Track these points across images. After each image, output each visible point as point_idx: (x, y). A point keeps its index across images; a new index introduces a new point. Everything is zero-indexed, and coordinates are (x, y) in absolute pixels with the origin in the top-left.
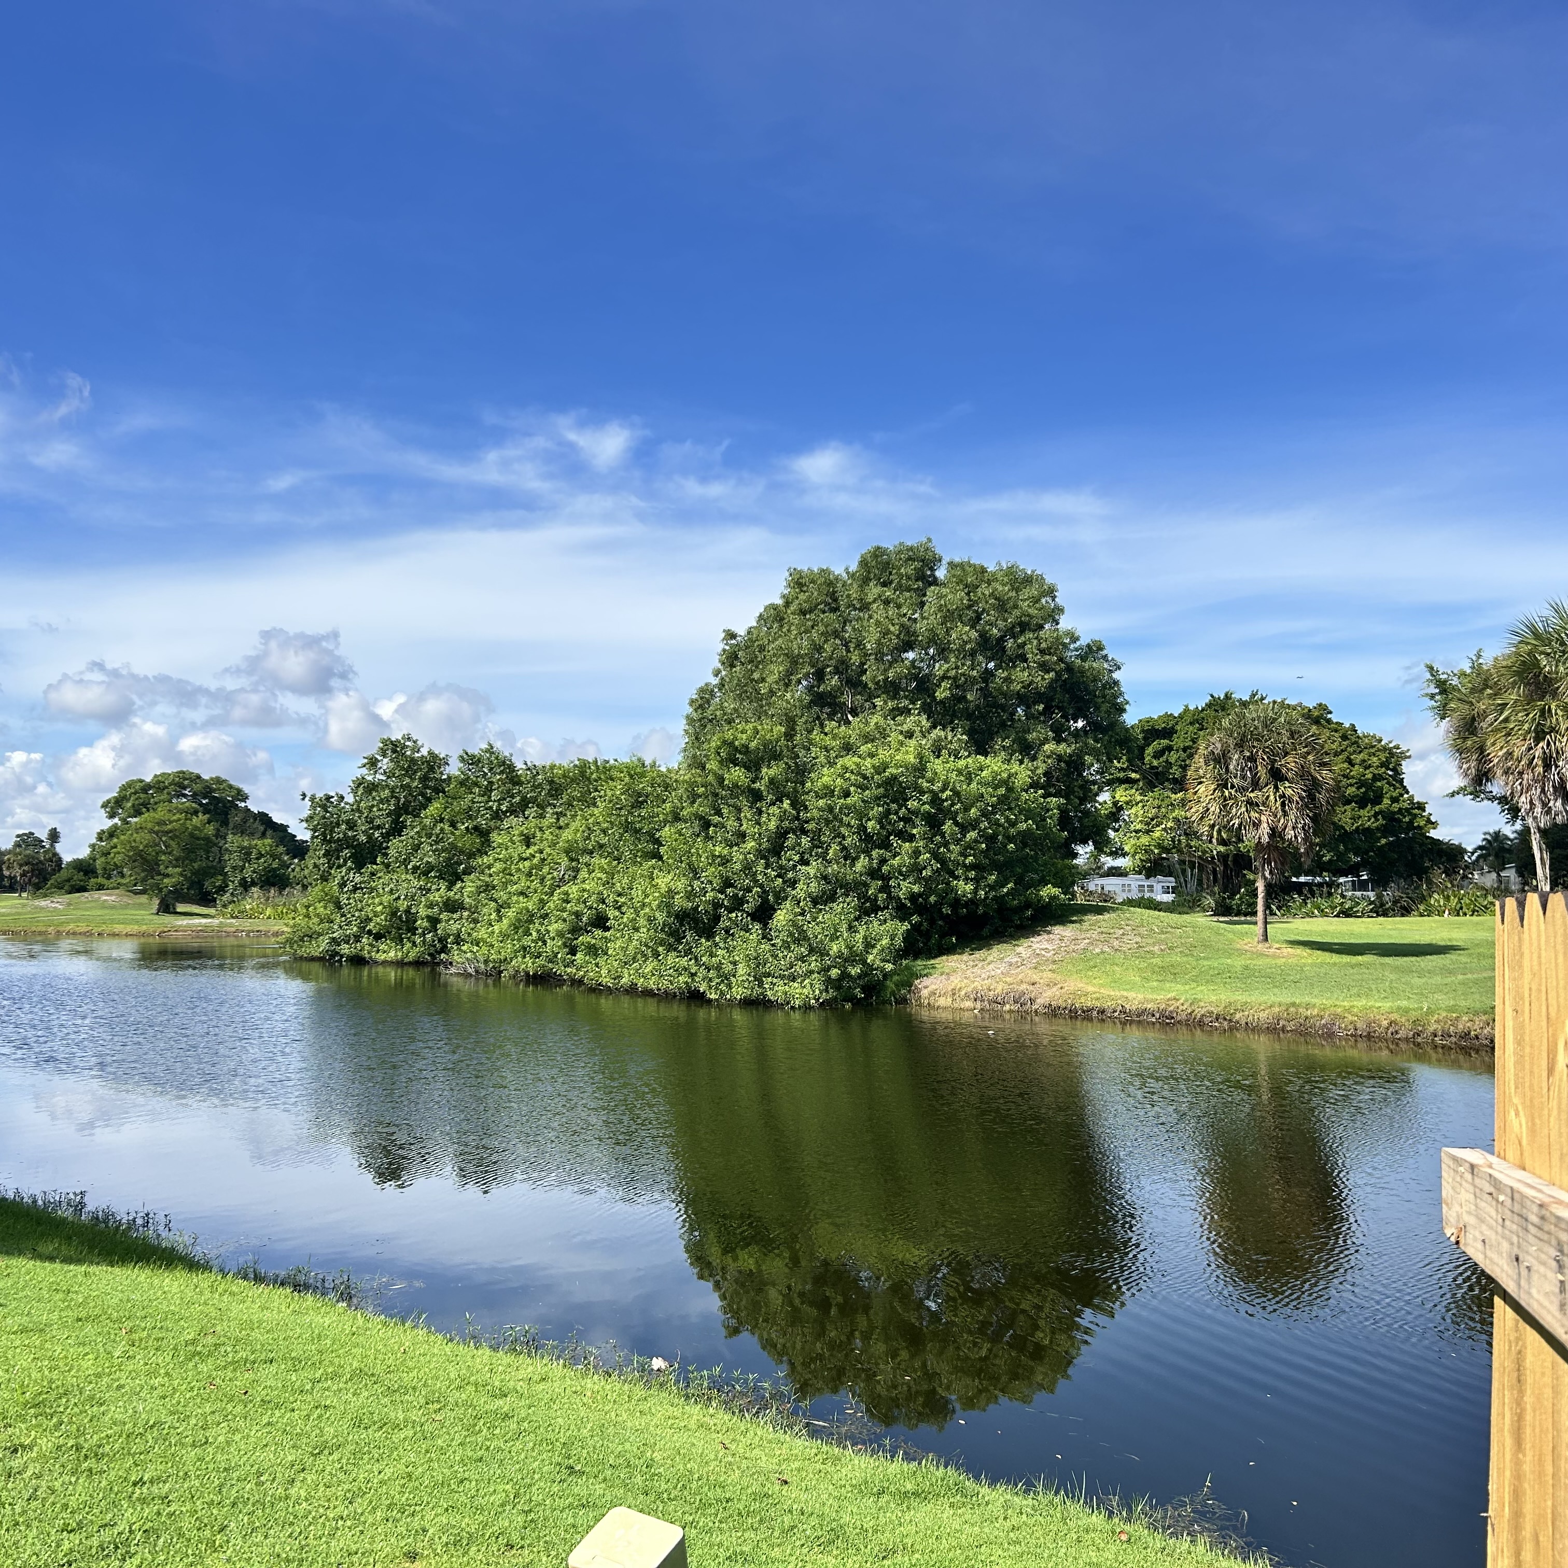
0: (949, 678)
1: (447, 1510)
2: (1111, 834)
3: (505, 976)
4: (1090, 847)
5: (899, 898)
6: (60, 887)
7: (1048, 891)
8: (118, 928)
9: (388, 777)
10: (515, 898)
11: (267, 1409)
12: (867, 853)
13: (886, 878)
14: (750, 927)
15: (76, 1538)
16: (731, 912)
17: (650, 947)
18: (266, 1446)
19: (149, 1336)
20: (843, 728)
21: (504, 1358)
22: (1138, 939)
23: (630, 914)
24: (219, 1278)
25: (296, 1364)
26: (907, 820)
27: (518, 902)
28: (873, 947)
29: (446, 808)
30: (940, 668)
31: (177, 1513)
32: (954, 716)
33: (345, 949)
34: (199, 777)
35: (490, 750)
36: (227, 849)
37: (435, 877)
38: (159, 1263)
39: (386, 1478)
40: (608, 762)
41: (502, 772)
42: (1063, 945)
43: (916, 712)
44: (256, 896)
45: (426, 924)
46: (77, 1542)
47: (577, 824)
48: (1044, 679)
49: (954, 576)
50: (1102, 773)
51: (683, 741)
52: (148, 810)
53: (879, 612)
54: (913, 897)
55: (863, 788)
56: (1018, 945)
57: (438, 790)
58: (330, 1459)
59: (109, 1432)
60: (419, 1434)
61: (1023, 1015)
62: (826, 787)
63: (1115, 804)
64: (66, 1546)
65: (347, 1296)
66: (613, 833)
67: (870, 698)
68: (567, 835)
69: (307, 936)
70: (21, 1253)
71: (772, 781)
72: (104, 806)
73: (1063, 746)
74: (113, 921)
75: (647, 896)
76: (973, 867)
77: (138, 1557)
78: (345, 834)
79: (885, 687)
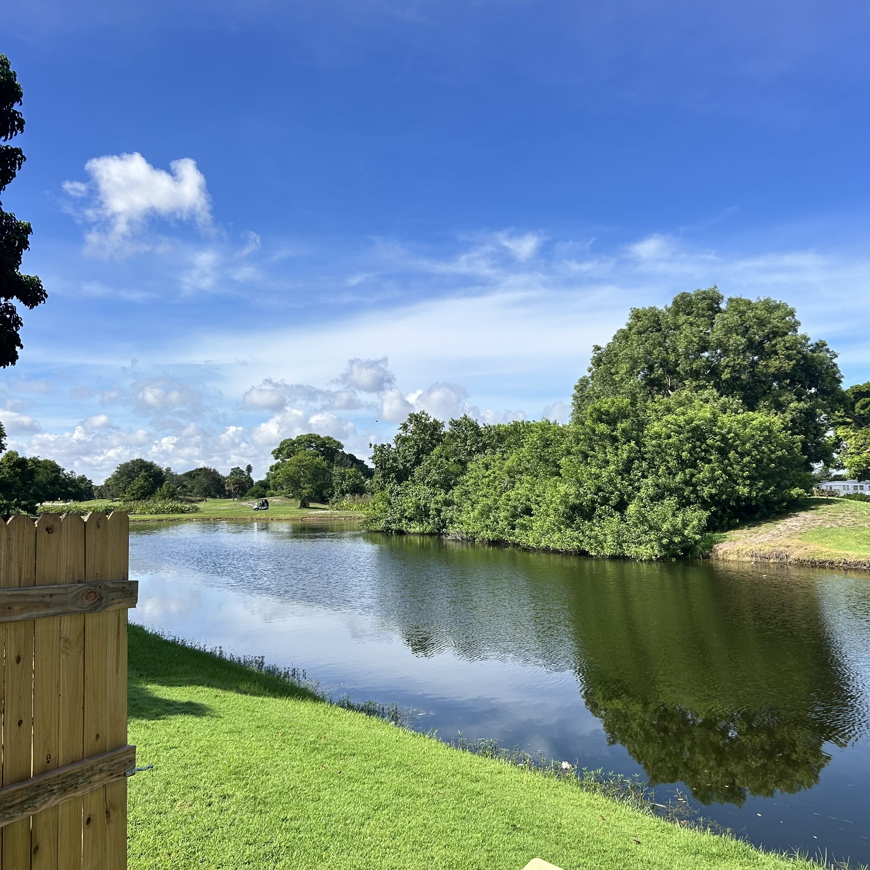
0: (729, 366)
1: (445, 847)
2: (835, 455)
3: (477, 541)
4: (822, 464)
5: (703, 497)
6: (252, 495)
7: (796, 491)
8: (281, 516)
9: (413, 434)
10: (481, 498)
11: (351, 782)
12: (683, 471)
13: (694, 485)
14: (614, 514)
15: (253, 848)
16: (602, 506)
17: (556, 526)
18: (350, 803)
19: (292, 737)
20: (666, 399)
21: (477, 759)
22: (854, 519)
23: (544, 507)
24: (329, 706)
25: (367, 757)
26: (706, 451)
27: (482, 501)
28: (688, 525)
29: (443, 450)
30: (724, 361)
31: (304, 838)
32: (734, 389)
33: (394, 526)
34: (319, 437)
35: (465, 418)
36: (333, 474)
37: (439, 487)
38: (298, 697)
39: (412, 826)
40: (529, 422)
41: (472, 430)
42: (806, 523)
43: (711, 387)
44: (348, 498)
45: (434, 513)
46: (253, 851)
47: (513, 457)
48: (789, 365)
49: (732, 307)
50: (828, 419)
51: (571, 410)
52: (294, 455)
53: (687, 330)
54: (712, 496)
55: (679, 433)
56: (778, 524)
57: (439, 440)
58: (384, 812)
59: (271, 790)
60: (431, 801)
61: (782, 565)
62: (656, 433)
63: (837, 437)
64: (248, 852)
65: (395, 718)
66: (533, 462)
67: (682, 380)
68: (508, 463)
69: (374, 519)
70: (231, 689)
71: (623, 430)
72: (273, 453)
73: (802, 404)
74: (278, 513)
75: (553, 497)
76: (748, 478)
77: (283, 861)
78: (392, 465)
79: (691, 373)
